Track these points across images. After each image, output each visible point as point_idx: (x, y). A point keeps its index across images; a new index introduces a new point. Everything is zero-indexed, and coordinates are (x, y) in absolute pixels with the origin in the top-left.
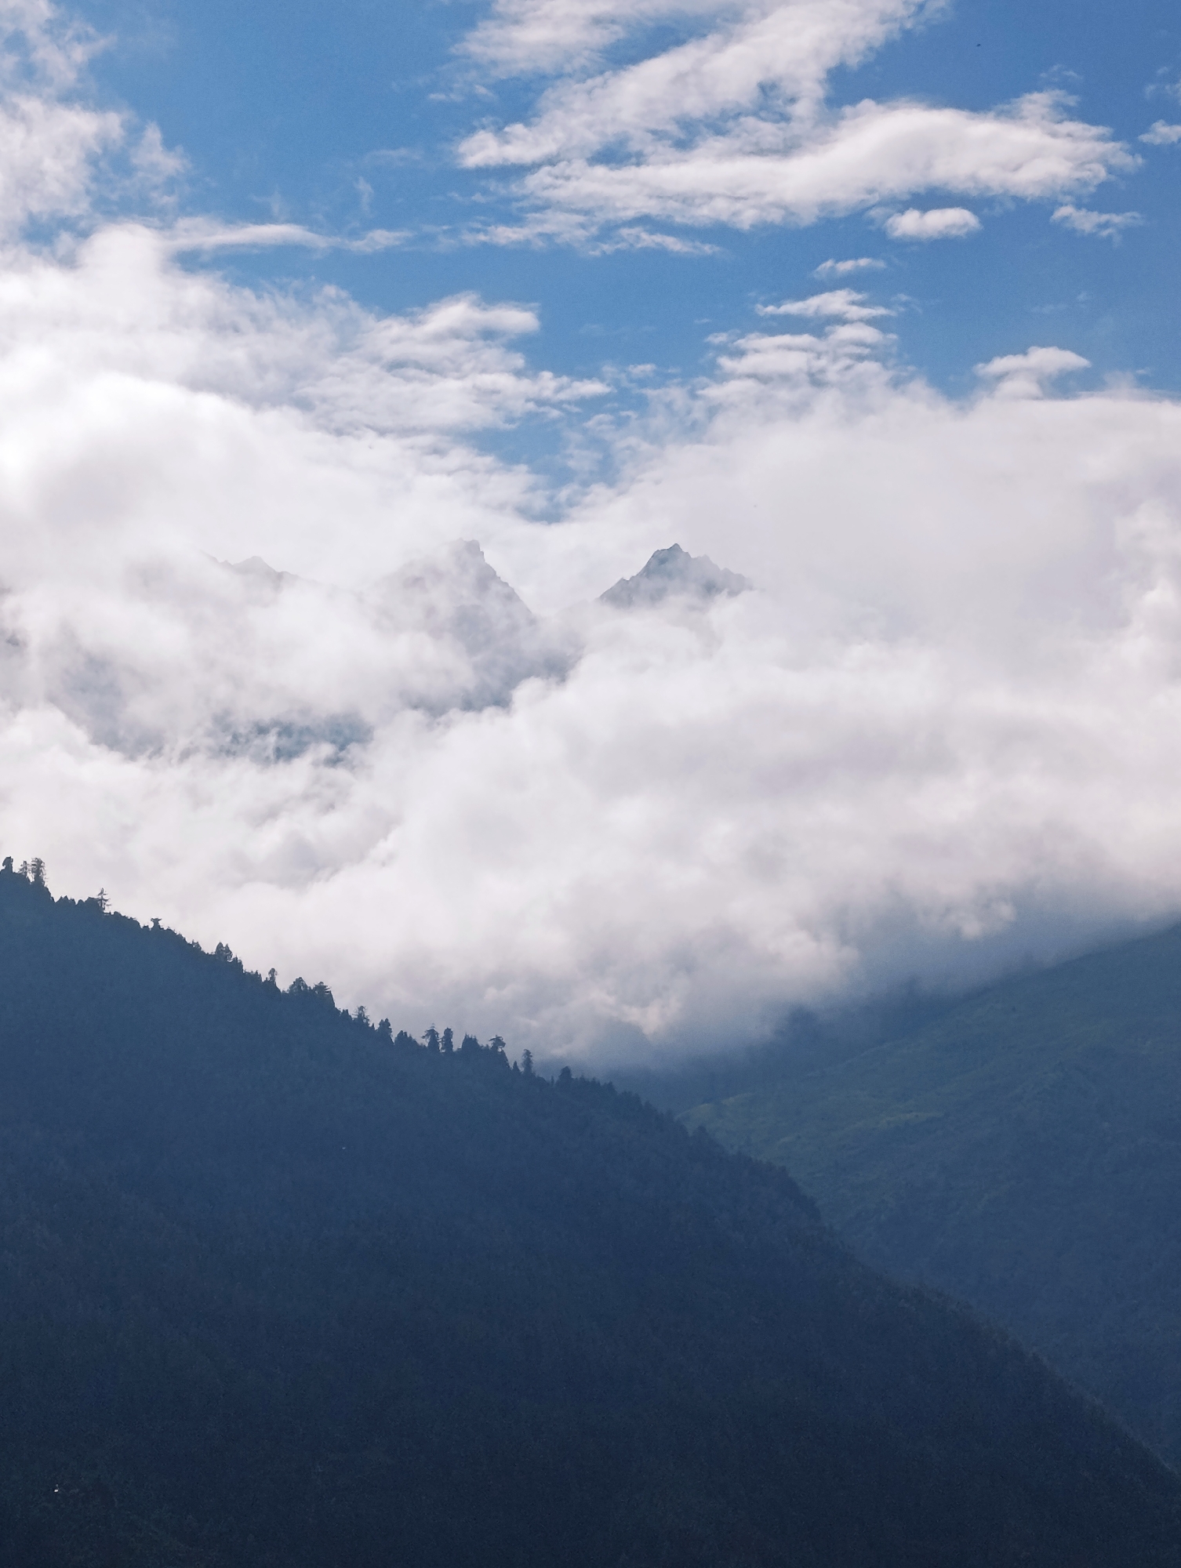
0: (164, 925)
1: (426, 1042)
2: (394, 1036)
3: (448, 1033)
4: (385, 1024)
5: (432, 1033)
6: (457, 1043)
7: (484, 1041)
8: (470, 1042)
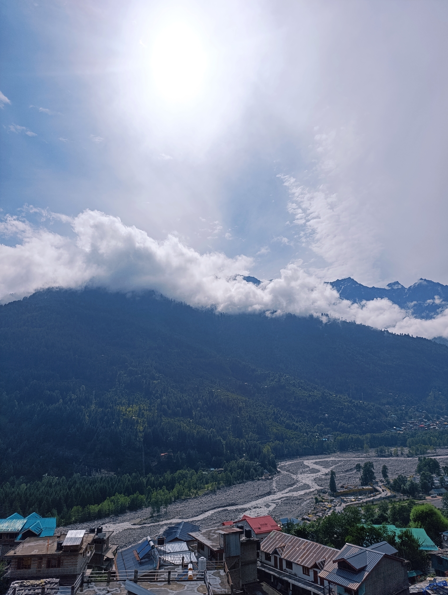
0: (369, 325)
1: (400, 335)
2: (396, 335)
3: (402, 334)
4: (395, 333)
5: (401, 334)
6: (404, 335)
7: (407, 334)
8: (405, 334)
